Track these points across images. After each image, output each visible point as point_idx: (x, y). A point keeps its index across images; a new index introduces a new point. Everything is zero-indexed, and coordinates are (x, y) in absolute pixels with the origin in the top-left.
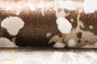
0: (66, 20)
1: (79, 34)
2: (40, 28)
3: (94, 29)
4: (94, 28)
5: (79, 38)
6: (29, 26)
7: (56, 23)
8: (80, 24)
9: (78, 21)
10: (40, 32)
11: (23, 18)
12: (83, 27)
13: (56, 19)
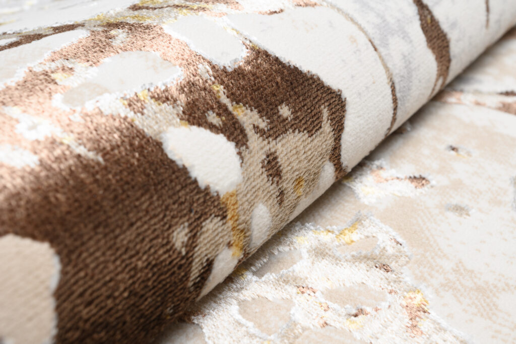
0: (195, 128)
1: (269, 162)
2: (132, 225)
3: (296, 112)
4: (294, 107)
5: (276, 179)
6: (83, 244)
7: (173, 162)
8: (248, 117)
9: (235, 113)
10: (146, 245)
11: (23, 228)
12: (263, 124)
13: (159, 145)
